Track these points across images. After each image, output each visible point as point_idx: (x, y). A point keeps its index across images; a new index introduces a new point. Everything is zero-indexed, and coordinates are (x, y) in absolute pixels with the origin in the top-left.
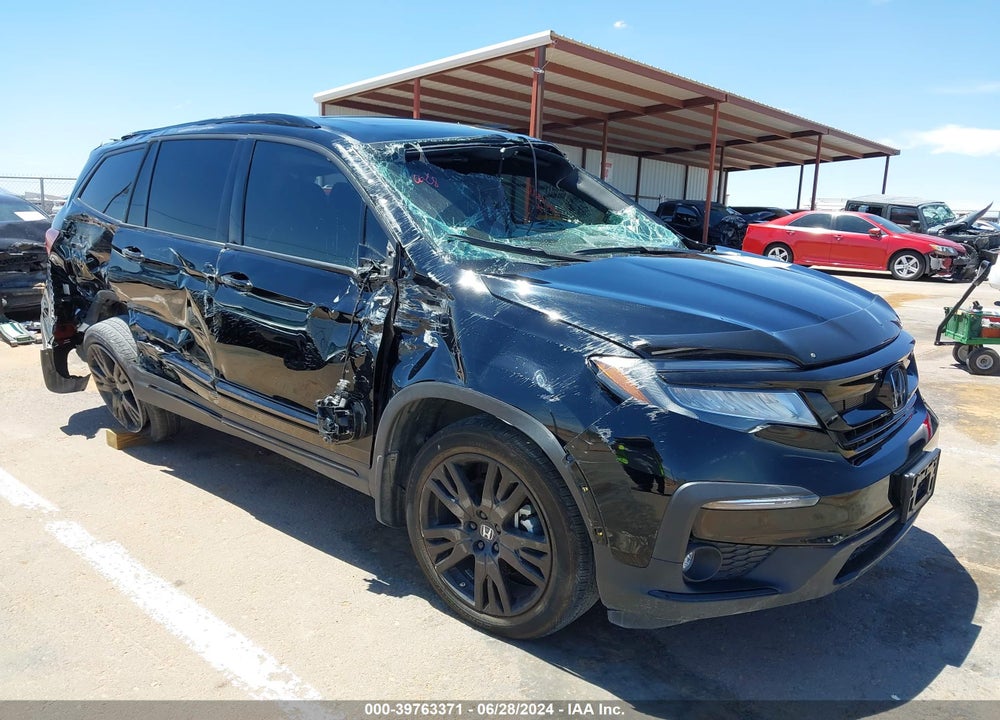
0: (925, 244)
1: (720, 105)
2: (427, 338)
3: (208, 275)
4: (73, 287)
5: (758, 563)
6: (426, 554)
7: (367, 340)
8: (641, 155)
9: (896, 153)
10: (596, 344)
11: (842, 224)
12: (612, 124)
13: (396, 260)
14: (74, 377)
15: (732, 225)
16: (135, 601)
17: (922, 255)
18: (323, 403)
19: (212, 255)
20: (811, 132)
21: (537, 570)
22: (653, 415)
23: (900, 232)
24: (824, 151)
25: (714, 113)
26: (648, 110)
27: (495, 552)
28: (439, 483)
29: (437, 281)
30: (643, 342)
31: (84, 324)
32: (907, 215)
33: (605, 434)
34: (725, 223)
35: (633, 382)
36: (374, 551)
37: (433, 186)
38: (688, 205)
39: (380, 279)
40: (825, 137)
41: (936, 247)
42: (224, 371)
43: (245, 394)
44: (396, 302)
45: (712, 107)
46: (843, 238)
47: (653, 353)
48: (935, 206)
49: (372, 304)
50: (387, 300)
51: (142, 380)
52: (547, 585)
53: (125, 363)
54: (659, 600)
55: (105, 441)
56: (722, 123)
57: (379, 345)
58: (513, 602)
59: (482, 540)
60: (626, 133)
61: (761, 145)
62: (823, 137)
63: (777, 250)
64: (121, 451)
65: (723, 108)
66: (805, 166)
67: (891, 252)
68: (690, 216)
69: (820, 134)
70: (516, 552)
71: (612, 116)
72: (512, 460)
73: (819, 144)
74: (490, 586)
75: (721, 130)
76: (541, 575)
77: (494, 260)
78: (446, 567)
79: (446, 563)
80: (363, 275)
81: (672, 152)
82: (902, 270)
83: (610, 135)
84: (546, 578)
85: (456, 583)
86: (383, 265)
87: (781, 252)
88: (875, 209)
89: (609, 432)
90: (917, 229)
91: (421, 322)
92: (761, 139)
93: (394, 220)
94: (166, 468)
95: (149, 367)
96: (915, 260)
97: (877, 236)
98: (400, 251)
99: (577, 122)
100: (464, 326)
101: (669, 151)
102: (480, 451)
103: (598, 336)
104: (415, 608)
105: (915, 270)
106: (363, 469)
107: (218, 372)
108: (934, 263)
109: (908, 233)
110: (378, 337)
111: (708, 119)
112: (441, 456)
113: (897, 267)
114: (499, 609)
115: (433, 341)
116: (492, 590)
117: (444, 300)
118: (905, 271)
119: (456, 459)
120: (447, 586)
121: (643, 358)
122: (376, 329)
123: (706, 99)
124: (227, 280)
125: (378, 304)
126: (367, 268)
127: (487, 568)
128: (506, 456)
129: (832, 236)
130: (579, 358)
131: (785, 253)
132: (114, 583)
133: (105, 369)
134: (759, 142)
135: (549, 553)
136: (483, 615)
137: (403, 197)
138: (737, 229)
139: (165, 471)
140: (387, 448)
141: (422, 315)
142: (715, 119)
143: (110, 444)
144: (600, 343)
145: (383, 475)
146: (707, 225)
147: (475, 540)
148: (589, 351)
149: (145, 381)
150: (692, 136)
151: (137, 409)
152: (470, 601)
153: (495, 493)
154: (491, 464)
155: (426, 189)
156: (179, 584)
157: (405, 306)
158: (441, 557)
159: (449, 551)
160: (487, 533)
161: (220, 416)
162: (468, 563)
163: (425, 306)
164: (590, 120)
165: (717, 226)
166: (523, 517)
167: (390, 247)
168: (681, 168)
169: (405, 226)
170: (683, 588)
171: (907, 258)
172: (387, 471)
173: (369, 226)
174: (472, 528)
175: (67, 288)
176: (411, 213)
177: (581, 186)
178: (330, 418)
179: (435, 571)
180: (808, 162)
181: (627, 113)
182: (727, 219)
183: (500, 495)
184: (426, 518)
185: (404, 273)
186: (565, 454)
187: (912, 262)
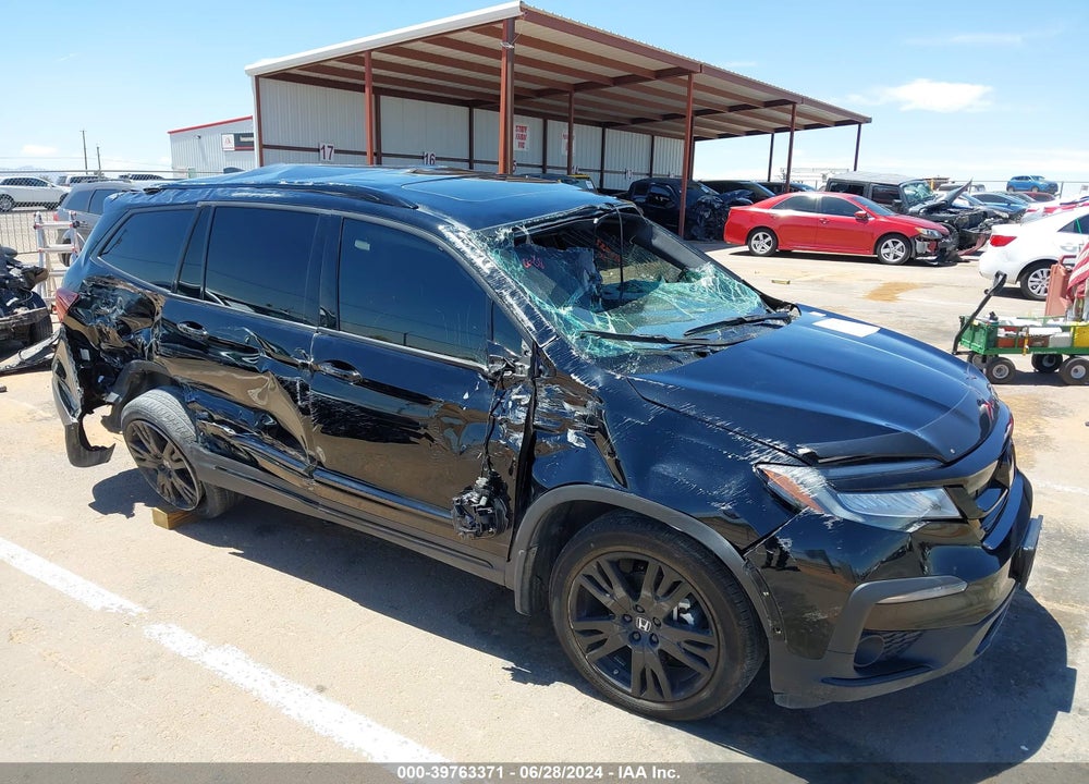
0: (911, 227)
1: (694, 76)
2: (571, 437)
3: (300, 361)
4: (93, 353)
5: (910, 644)
6: (576, 645)
7: (506, 439)
8: (605, 125)
9: (868, 120)
10: (761, 451)
11: (826, 207)
12: (578, 95)
13: (533, 360)
14: (97, 448)
15: (709, 205)
16: (287, 713)
17: (907, 238)
18: (462, 501)
19: (303, 340)
20: (784, 101)
21: (703, 661)
22: (829, 524)
23: (884, 214)
24: (798, 120)
25: (689, 84)
26: (617, 81)
27: (654, 643)
28: (590, 578)
29: (582, 383)
30: (806, 450)
31: (112, 394)
32: (888, 195)
33: (786, 543)
34: (701, 203)
35: (806, 491)
36: (496, 633)
37: (540, 269)
38: (662, 183)
39: (516, 378)
40: (799, 107)
41: (921, 230)
42: (323, 460)
43: (354, 485)
44: (535, 402)
45: (686, 78)
46: (829, 221)
47: (820, 461)
48: (916, 185)
49: (510, 403)
50: (526, 399)
51: (207, 462)
52: (713, 675)
53: (182, 442)
54: (832, 687)
55: (152, 520)
56: (696, 94)
57: (520, 445)
58: (673, 688)
59: (638, 632)
60: (593, 104)
61: (733, 115)
62: (797, 106)
63: (760, 235)
64: (172, 531)
65: (697, 78)
66: (776, 135)
67: (878, 235)
68: (663, 196)
69: (794, 103)
70: (679, 644)
71: (578, 87)
72: (677, 561)
73: (793, 113)
74: (648, 674)
75: (695, 101)
76: (707, 664)
77: (627, 355)
78: (597, 657)
79: (598, 653)
80: (497, 373)
81: (636, 123)
82: (888, 254)
83: (575, 106)
84: (712, 667)
85: (610, 671)
86: (518, 364)
87: (765, 237)
88: (856, 188)
89: (789, 541)
90: (900, 210)
91: (564, 422)
92: (732, 109)
93: (525, 318)
94: (233, 550)
95: (214, 448)
96: (901, 244)
97: (864, 219)
98: (537, 351)
99: (539, 93)
100: (619, 429)
101: (635, 121)
102: (639, 551)
103: (761, 443)
104: (563, 694)
105: (902, 254)
106: (498, 561)
107: (312, 459)
108: (920, 246)
109: (893, 215)
110: (520, 436)
111: (683, 91)
112: (595, 554)
113: (883, 251)
114: (658, 695)
115: (579, 441)
116: (651, 678)
117: (590, 402)
118: (892, 256)
119: (611, 557)
120: (599, 675)
121: (809, 465)
122: (517, 428)
123: (680, 70)
124: (328, 369)
125: (516, 403)
126: (499, 366)
127: (645, 658)
128: (669, 556)
129: (817, 219)
130: (746, 465)
131: (770, 238)
132: (255, 693)
133: (152, 446)
134: (730, 111)
135: (716, 645)
136: (640, 701)
137: (529, 292)
138: (714, 209)
139: (234, 554)
140: (529, 543)
141: (565, 414)
142: (689, 91)
143: (157, 523)
144: (765, 450)
145: (524, 567)
146: (683, 207)
147: (630, 632)
148: (755, 459)
149: (212, 463)
150: (660, 106)
151: (194, 489)
152: (625, 688)
153: (656, 589)
154: (651, 562)
155: (535, 272)
156: (321, 689)
157: (544, 405)
158: (592, 647)
159: (602, 643)
160: (643, 625)
161: (317, 504)
162: (625, 653)
163: (567, 406)
164: (553, 91)
165: (692, 207)
166: (681, 611)
167: (525, 346)
168: (647, 138)
169: (539, 324)
170: (854, 675)
171: (893, 242)
172: (528, 564)
173: (497, 322)
174: (627, 620)
175: (86, 354)
176: (539, 309)
177: (655, 242)
178: (470, 516)
179: (586, 661)
180: (779, 130)
181: (593, 84)
182: (704, 199)
183: (661, 590)
184: (575, 608)
185: (540, 372)
186: (744, 563)
187: (898, 246)
